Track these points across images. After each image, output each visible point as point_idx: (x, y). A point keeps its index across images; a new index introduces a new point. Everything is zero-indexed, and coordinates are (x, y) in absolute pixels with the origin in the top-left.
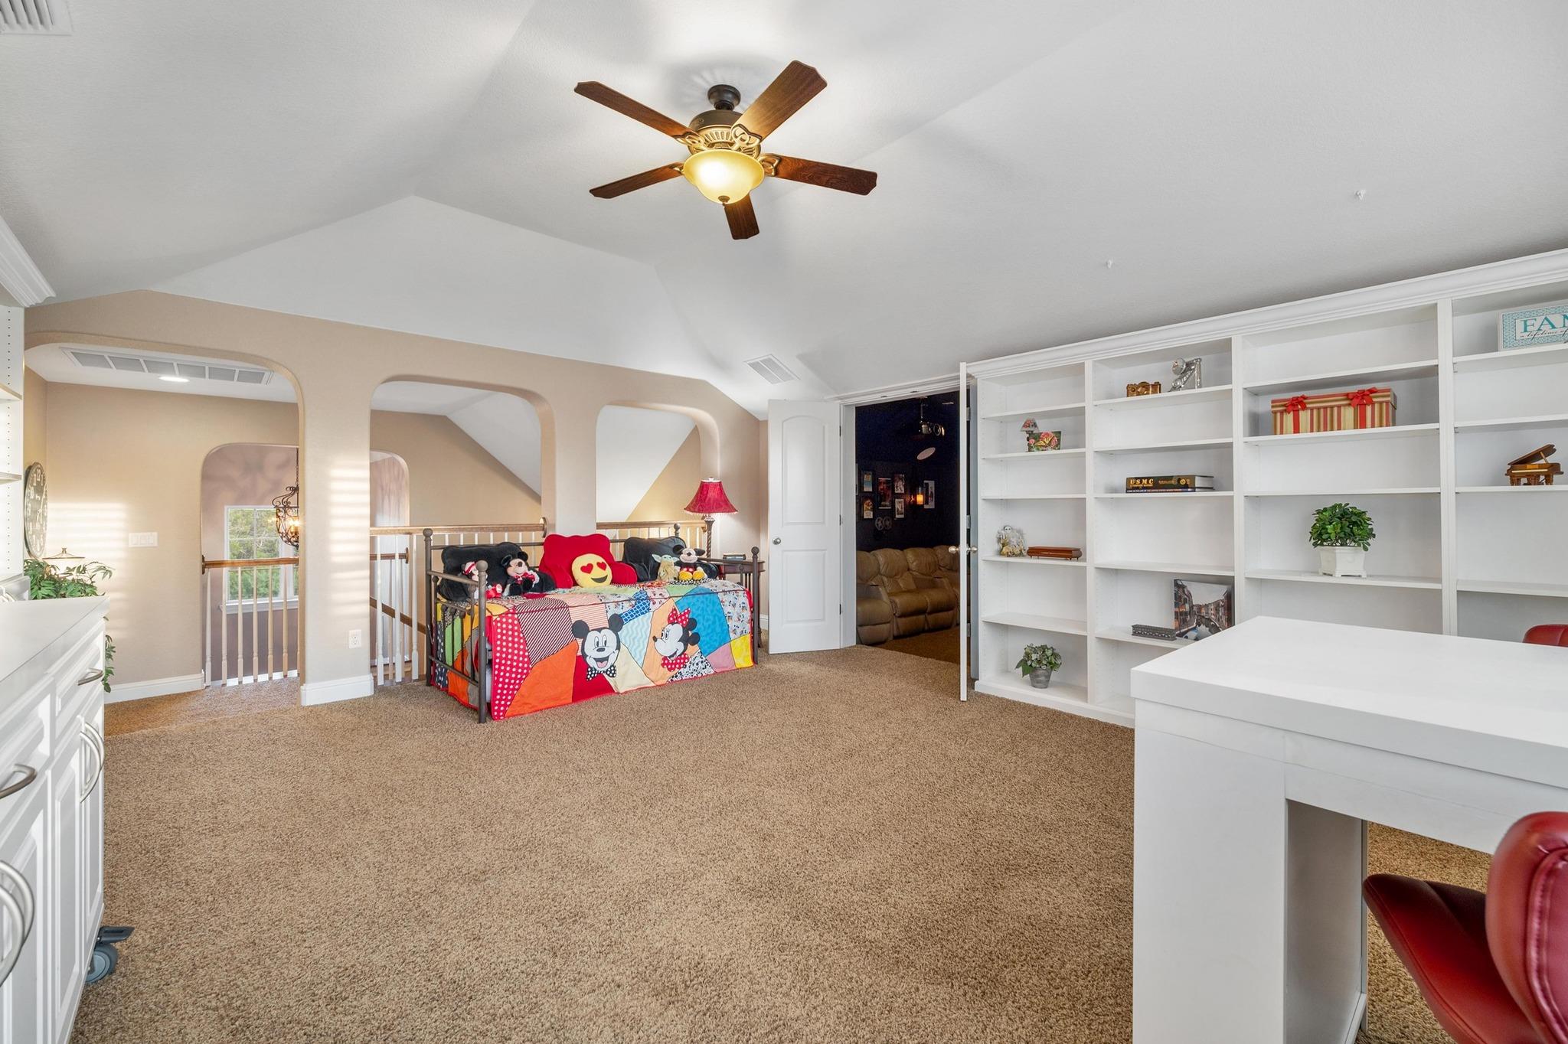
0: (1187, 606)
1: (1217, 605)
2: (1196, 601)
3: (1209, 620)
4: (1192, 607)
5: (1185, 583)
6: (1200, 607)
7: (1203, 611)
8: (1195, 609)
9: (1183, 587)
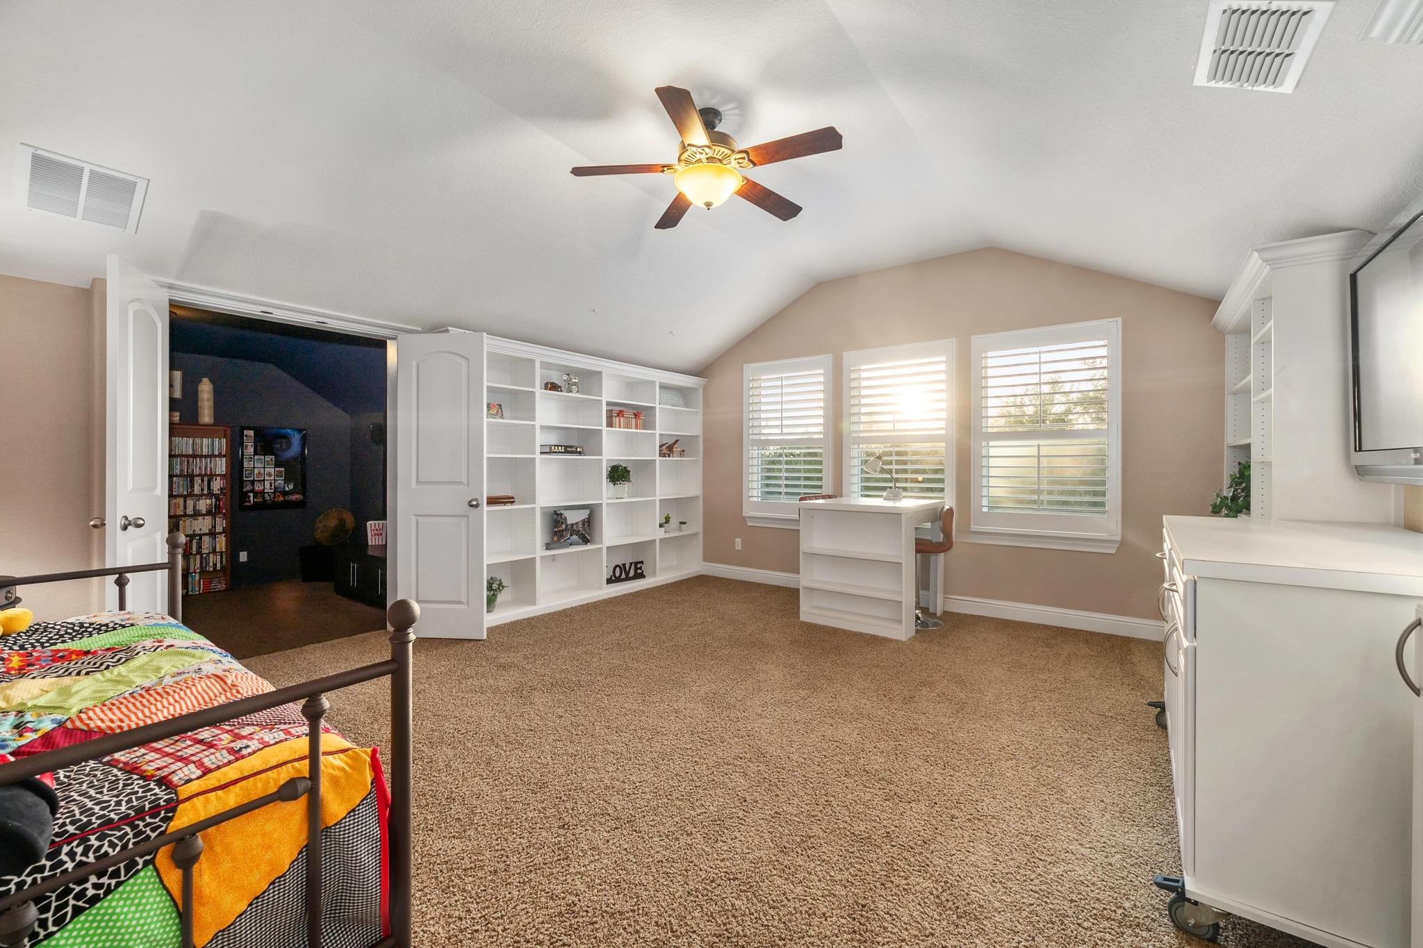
0: (564, 526)
1: (584, 522)
2: (569, 522)
3: (579, 531)
4: (567, 526)
5: (562, 512)
6: (572, 525)
7: (574, 526)
8: (569, 526)
9: (561, 514)
